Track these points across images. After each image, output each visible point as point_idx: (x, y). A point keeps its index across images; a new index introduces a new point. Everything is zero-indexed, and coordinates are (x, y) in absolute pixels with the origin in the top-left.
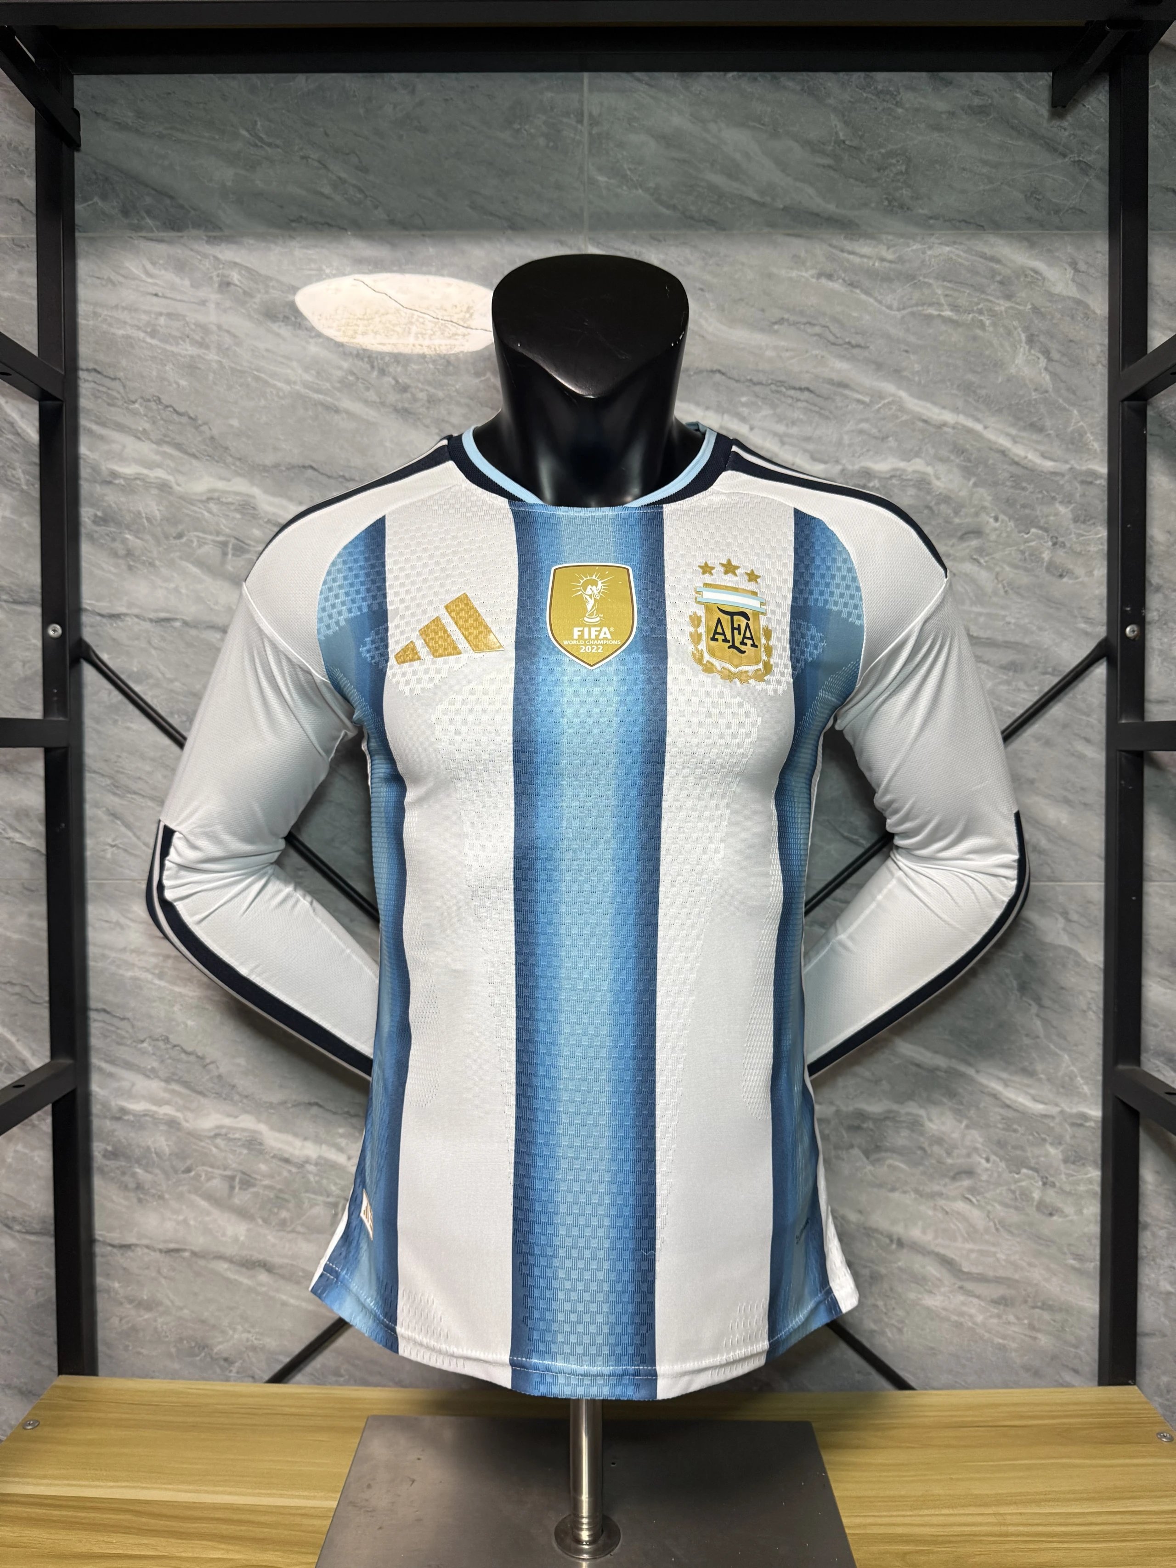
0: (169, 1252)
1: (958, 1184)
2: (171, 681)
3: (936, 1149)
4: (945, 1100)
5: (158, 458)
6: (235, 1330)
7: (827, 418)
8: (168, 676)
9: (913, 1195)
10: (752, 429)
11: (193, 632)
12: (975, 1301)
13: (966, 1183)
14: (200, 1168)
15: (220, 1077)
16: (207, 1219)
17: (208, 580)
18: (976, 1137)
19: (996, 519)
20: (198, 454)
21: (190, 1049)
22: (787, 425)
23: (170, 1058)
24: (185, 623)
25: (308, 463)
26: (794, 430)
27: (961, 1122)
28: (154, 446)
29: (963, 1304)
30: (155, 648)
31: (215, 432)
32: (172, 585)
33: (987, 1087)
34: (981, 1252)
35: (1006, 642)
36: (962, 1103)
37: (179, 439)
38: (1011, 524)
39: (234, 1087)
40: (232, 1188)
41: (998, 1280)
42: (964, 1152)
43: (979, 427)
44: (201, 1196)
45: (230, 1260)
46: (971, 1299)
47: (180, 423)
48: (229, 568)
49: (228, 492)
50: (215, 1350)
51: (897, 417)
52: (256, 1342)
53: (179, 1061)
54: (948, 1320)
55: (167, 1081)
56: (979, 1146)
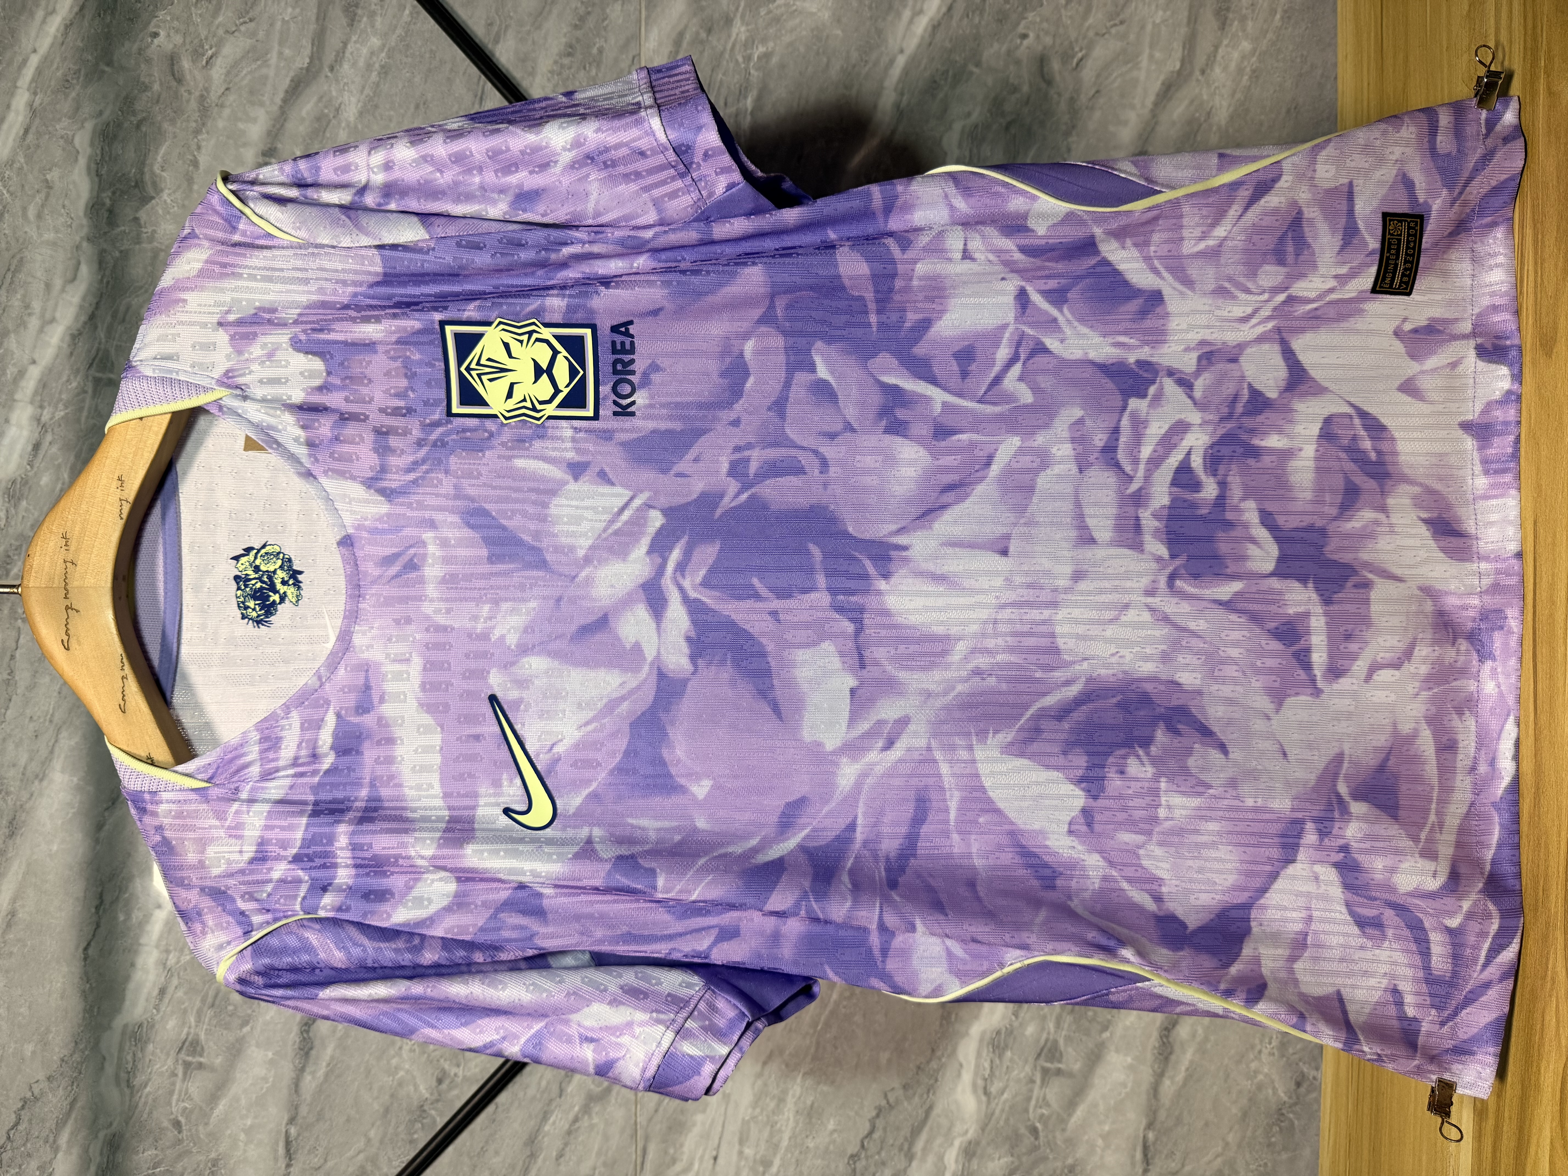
0: (1147, 1160)
1: (1058, 78)
2: (369, 1140)
3: (1008, 107)
4: (941, 95)
5: (76, 1151)
6: (1256, 1072)
7: (21, 260)
8: (361, 1144)
9: (1072, 139)
10: (34, 362)
11: (304, 1110)
12: (1221, 52)
13: (1056, 65)
14: (1031, 1116)
15: (905, 1087)
16: (1101, 1107)
17: (234, 1089)
18: (992, 52)
19: (155, 35)
20: (69, 1099)
21: (867, 1126)
22: (30, 315)
23: (879, 1153)
24: (292, 1121)
25: (80, 953)
26: (36, 305)
27: (971, 73)
28: (60, 1155)
29: (1225, 69)
30: (326, 1161)
31: (41, 1076)
32: (242, 1136)
33: (922, 38)
34: (1152, 46)
35: (317, 19)
36: (947, 71)
37: (51, 1124)
38: (161, 14)
39: (919, 1068)
40: (1059, 1072)
41: (1193, 20)
42: (1012, 67)
43: (34, 61)
44: (1070, 1115)
45: (1159, 1076)
46: (1219, 58)
47: (30, 1121)
48: (218, 1061)
49: (120, 1059)
50: (1286, 1099)
51: (21, 169)
52: (1274, 1044)
53: (882, 1142)
54: (1249, 88)
55: (910, 1157)
56: (1004, 49)
